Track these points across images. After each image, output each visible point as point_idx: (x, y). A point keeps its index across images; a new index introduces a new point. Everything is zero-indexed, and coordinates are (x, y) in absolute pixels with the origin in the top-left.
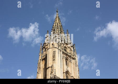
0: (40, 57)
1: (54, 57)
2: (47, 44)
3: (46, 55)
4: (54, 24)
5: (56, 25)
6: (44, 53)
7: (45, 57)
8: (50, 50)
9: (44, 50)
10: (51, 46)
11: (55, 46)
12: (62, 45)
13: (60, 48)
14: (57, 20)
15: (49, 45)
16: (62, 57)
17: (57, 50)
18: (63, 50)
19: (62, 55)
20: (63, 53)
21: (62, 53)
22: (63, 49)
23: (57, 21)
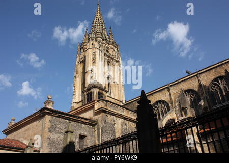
0: (78, 59)
1: (94, 59)
2: (86, 44)
3: (85, 56)
4: (95, 20)
5: (97, 21)
6: (83, 54)
7: (83, 59)
8: (90, 51)
9: (82, 51)
10: (91, 46)
11: (95, 47)
12: (104, 45)
13: (101, 49)
14: (98, 15)
15: (88, 45)
16: (103, 59)
17: (97, 51)
18: (105, 52)
19: (104, 57)
20: (105, 54)
21: (103, 54)
22: (104, 50)
23: (99, 17)
